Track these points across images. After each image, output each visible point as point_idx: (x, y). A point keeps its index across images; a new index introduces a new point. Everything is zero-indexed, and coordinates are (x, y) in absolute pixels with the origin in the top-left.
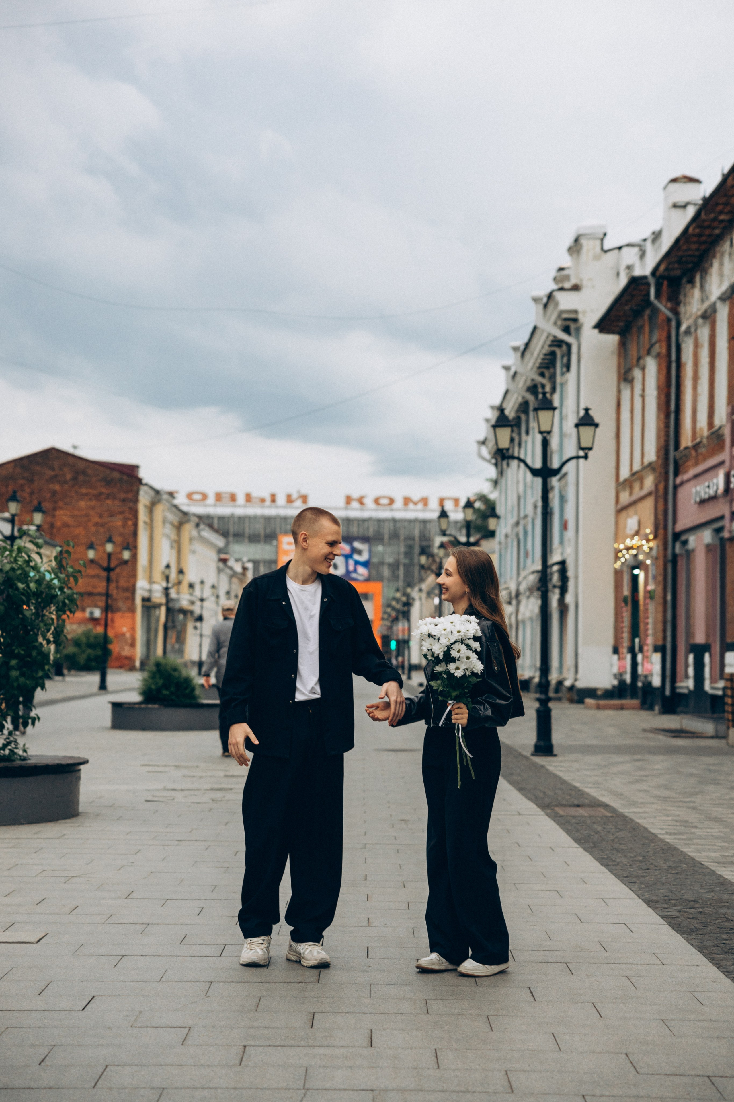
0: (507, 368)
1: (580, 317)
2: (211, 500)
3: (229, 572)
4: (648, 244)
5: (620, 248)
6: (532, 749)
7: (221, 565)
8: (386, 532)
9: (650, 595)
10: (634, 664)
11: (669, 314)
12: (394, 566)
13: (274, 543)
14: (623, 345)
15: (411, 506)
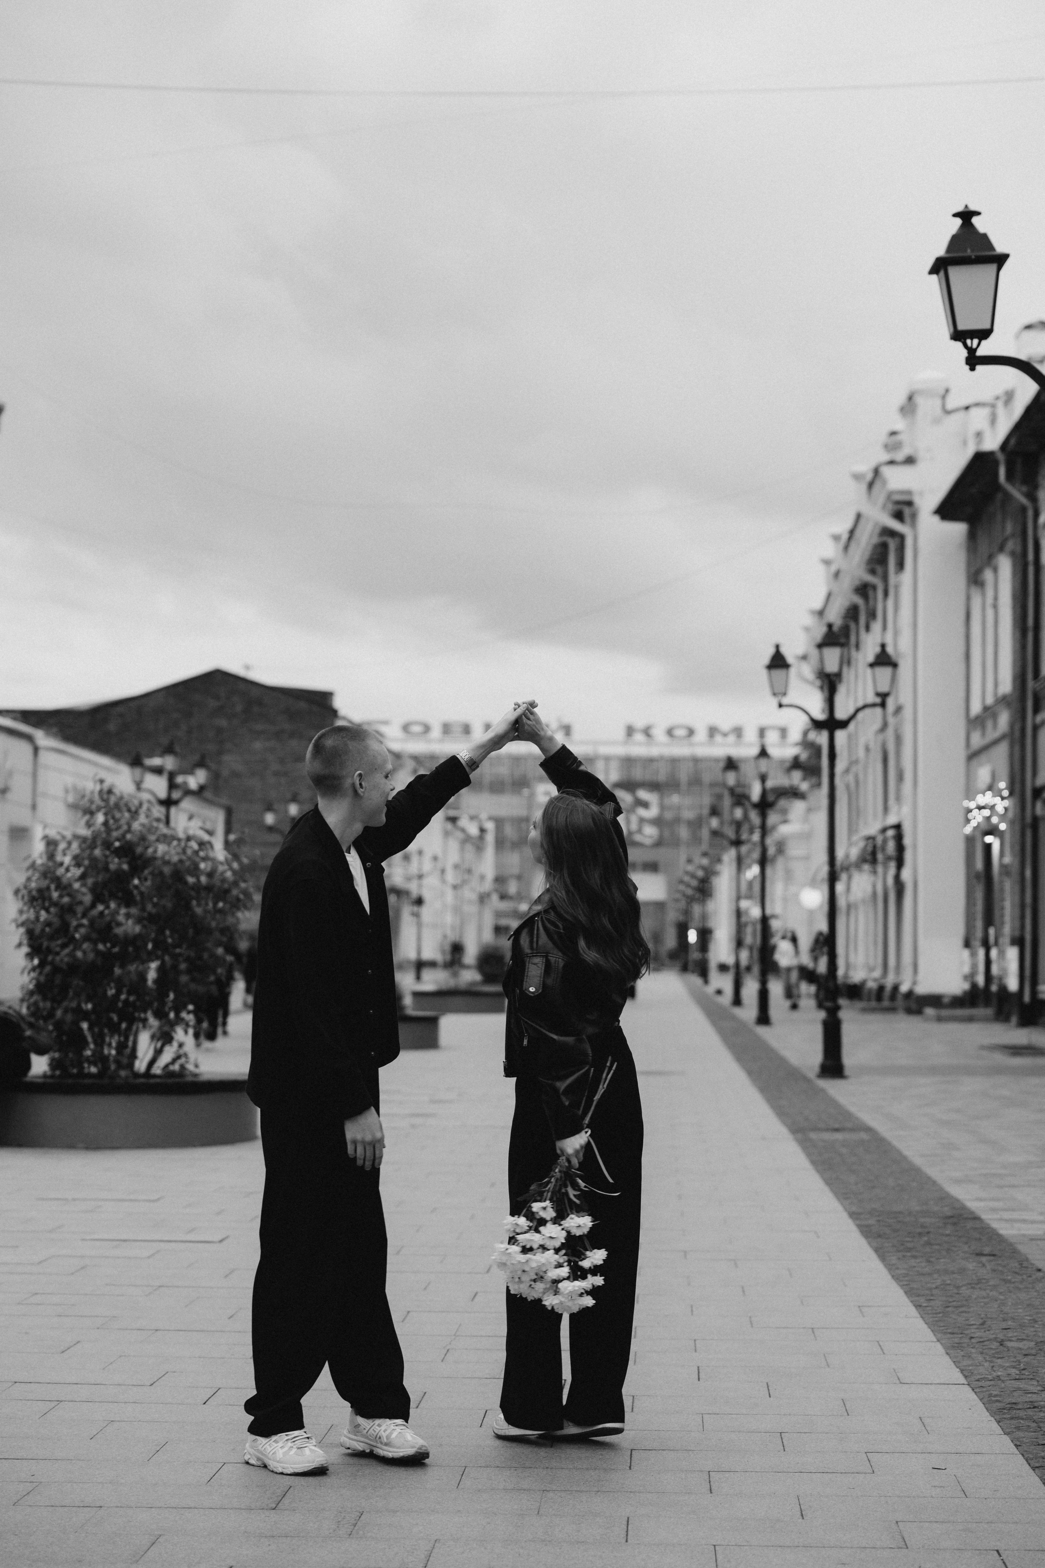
0: (827, 562)
1: (917, 500)
2: (436, 732)
3: (460, 835)
4: (1000, 404)
5: (967, 408)
6: (817, 1069)
7: (449, 826)
8: (683, 776)
9: (1005, 870)
10: (988, 962)
11: (1024, 500)
12: (696, 824)
13: (526, 792)
14: (972, 536)
15: (718, 738)
